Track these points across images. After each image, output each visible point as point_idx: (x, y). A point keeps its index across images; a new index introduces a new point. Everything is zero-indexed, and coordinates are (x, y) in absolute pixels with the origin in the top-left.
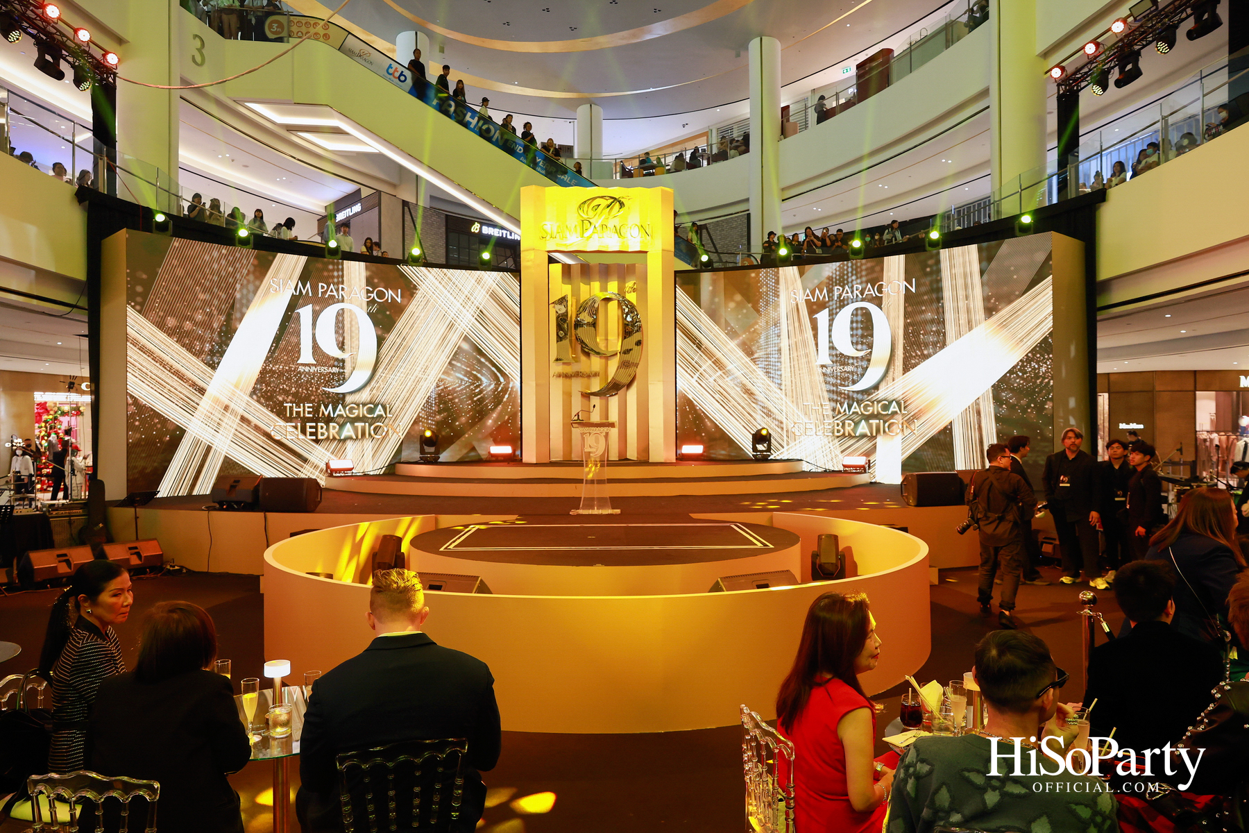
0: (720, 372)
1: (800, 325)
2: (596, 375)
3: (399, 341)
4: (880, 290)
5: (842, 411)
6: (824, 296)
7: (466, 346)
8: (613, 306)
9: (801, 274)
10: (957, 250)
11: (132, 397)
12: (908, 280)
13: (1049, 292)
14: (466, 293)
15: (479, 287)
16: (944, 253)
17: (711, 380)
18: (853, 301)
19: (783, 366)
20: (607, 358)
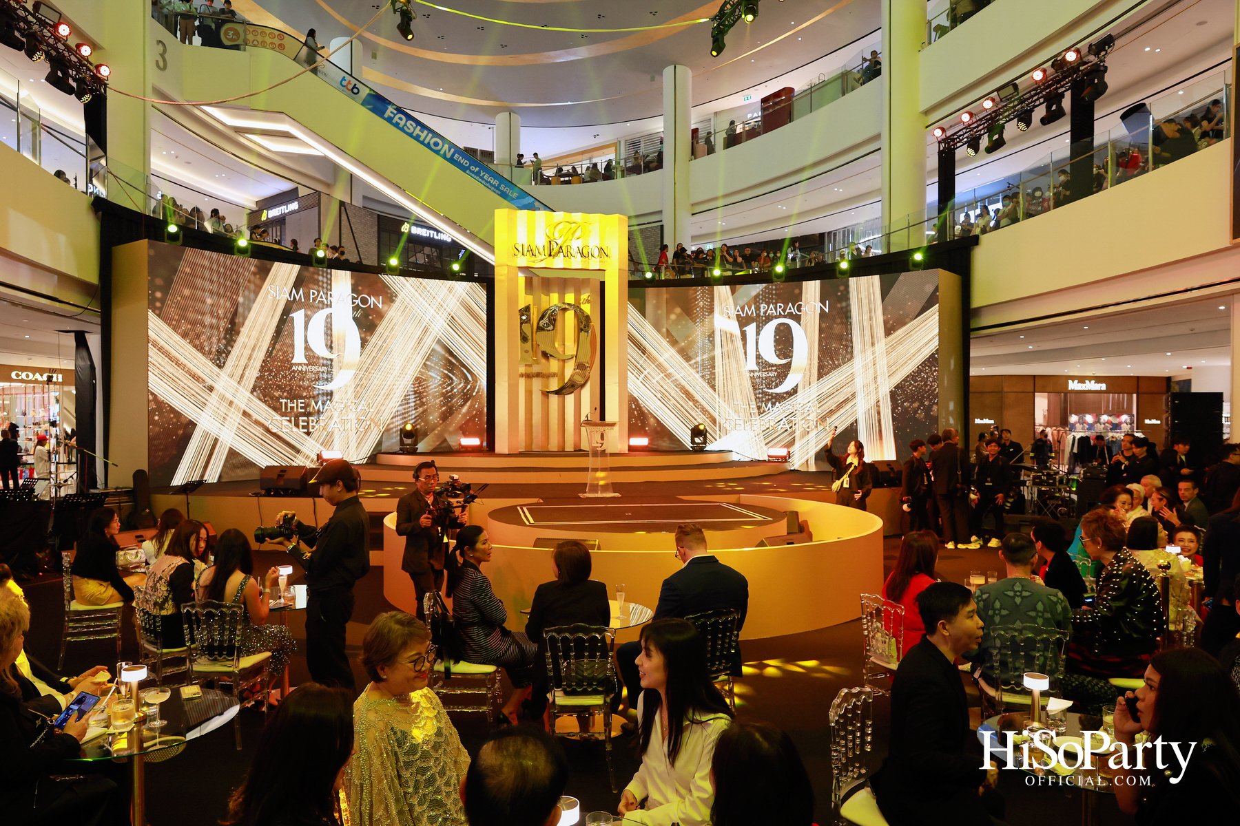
0: (663, 375)
2: (554, 375)
3: (380, 343)
4: (799, 308)
5: (766, 409)
6: (752, 313)
7: (439, 349)
8: (570, 316)
9: (733, 292)
10: (863, 279)
11: (152, 394)
12: (822, 301)
13: (936, 317)
14: (439, 300)
15: (451, 296)
16: (853, 281)
17: (654, 381)
18: (776, 317)
19: (716, 371)
20: (564, 361)
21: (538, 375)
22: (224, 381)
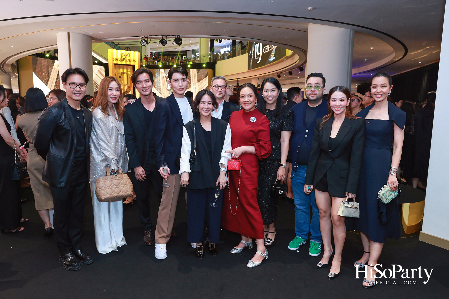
1: (164, 81)
8: (125, 75)
9: (164, 71)
13: (207, 79)
15: (96, 69)
19: (161, 89)
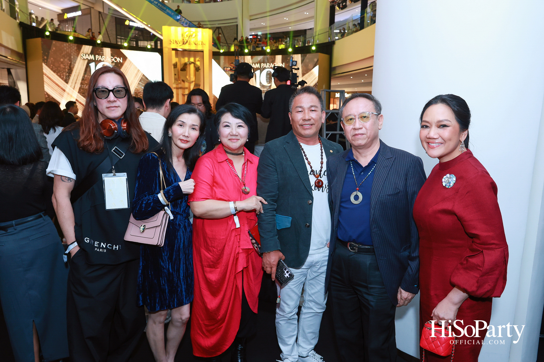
2: (187, 88)
7: (144, 78)
8: (192, 66)
9: (252, 58)
10: (296, 55)
11: (46, 92)
12: (282, 63)
13: (318, 70)
18: (267, 68)
20: (190, 83)
21: (181, 88)
22: (68, 87)
